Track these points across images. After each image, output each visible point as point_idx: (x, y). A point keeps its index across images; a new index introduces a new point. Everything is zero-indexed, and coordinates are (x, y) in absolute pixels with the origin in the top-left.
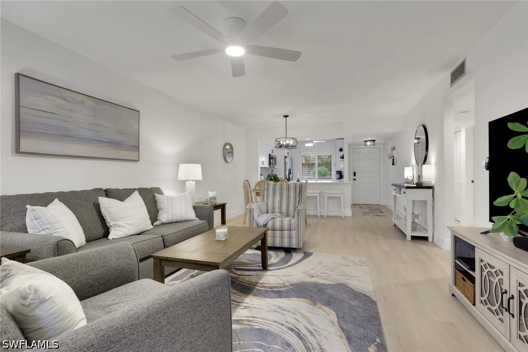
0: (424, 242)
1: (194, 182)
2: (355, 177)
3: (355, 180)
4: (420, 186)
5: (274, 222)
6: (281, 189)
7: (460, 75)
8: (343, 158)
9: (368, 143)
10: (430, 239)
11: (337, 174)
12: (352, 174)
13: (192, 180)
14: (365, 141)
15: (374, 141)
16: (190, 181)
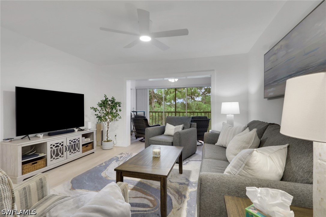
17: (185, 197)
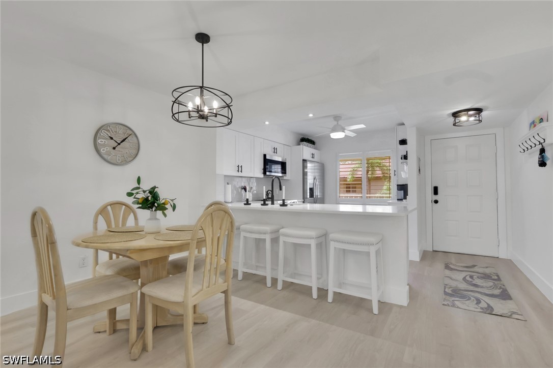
2: (436, 198)
3: (436, 202)
8: (405, 157)
11: (398, 190)
12: (430, 191)
14: (455, 115)
15: (479, 110)
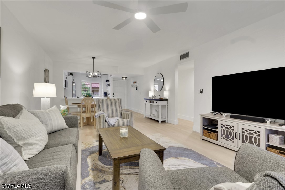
0: (165, 123)
1: (49, 99)
2: (113, 96)
4: (161, 99)
5: (119, 122)
6: (111, 102)
7: (186, 57)
9: (124, 79)
10: (167, 122)
11: (104, 93)
12: (112, 94)
13: (46, 97)
14: (123, 78)
15: (126, 78)
16: (45, 98)
17: (93, 170)
